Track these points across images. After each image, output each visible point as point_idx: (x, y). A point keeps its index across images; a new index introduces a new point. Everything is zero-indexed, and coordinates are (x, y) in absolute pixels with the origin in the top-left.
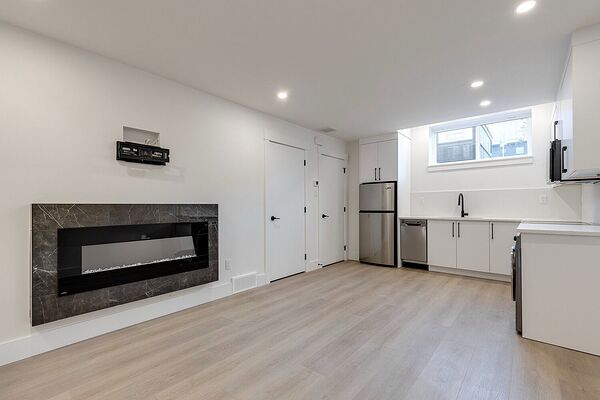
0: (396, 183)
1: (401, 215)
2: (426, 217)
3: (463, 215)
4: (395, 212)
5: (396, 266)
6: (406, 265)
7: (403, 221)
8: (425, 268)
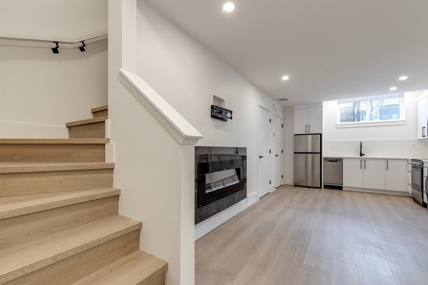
0: (321, 134)
3: (361, 155)
4: (321, 153)
5: (321, 187)
7: (326, 159)
8: (340, 188)
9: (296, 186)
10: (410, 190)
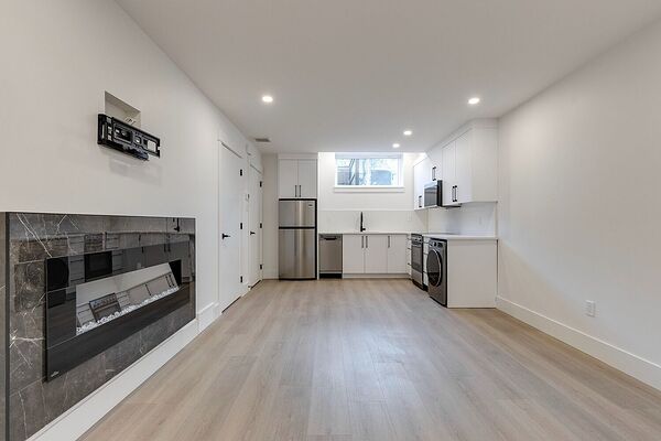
0: (316, 200)
1: (320, 231)
2: (340, 232)
3: (362, 229)
4: (316, 228)
5: (316, 279)
6: (323, 276)
7: (321, 236)
8: (339, 276)
9: (281, 279)
10: (409, 270)
